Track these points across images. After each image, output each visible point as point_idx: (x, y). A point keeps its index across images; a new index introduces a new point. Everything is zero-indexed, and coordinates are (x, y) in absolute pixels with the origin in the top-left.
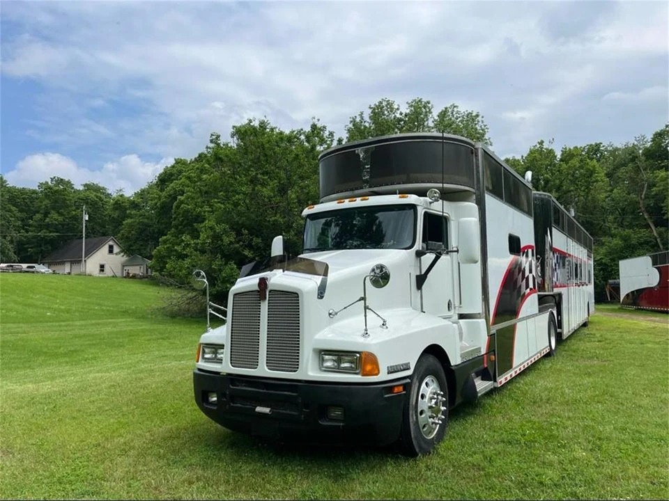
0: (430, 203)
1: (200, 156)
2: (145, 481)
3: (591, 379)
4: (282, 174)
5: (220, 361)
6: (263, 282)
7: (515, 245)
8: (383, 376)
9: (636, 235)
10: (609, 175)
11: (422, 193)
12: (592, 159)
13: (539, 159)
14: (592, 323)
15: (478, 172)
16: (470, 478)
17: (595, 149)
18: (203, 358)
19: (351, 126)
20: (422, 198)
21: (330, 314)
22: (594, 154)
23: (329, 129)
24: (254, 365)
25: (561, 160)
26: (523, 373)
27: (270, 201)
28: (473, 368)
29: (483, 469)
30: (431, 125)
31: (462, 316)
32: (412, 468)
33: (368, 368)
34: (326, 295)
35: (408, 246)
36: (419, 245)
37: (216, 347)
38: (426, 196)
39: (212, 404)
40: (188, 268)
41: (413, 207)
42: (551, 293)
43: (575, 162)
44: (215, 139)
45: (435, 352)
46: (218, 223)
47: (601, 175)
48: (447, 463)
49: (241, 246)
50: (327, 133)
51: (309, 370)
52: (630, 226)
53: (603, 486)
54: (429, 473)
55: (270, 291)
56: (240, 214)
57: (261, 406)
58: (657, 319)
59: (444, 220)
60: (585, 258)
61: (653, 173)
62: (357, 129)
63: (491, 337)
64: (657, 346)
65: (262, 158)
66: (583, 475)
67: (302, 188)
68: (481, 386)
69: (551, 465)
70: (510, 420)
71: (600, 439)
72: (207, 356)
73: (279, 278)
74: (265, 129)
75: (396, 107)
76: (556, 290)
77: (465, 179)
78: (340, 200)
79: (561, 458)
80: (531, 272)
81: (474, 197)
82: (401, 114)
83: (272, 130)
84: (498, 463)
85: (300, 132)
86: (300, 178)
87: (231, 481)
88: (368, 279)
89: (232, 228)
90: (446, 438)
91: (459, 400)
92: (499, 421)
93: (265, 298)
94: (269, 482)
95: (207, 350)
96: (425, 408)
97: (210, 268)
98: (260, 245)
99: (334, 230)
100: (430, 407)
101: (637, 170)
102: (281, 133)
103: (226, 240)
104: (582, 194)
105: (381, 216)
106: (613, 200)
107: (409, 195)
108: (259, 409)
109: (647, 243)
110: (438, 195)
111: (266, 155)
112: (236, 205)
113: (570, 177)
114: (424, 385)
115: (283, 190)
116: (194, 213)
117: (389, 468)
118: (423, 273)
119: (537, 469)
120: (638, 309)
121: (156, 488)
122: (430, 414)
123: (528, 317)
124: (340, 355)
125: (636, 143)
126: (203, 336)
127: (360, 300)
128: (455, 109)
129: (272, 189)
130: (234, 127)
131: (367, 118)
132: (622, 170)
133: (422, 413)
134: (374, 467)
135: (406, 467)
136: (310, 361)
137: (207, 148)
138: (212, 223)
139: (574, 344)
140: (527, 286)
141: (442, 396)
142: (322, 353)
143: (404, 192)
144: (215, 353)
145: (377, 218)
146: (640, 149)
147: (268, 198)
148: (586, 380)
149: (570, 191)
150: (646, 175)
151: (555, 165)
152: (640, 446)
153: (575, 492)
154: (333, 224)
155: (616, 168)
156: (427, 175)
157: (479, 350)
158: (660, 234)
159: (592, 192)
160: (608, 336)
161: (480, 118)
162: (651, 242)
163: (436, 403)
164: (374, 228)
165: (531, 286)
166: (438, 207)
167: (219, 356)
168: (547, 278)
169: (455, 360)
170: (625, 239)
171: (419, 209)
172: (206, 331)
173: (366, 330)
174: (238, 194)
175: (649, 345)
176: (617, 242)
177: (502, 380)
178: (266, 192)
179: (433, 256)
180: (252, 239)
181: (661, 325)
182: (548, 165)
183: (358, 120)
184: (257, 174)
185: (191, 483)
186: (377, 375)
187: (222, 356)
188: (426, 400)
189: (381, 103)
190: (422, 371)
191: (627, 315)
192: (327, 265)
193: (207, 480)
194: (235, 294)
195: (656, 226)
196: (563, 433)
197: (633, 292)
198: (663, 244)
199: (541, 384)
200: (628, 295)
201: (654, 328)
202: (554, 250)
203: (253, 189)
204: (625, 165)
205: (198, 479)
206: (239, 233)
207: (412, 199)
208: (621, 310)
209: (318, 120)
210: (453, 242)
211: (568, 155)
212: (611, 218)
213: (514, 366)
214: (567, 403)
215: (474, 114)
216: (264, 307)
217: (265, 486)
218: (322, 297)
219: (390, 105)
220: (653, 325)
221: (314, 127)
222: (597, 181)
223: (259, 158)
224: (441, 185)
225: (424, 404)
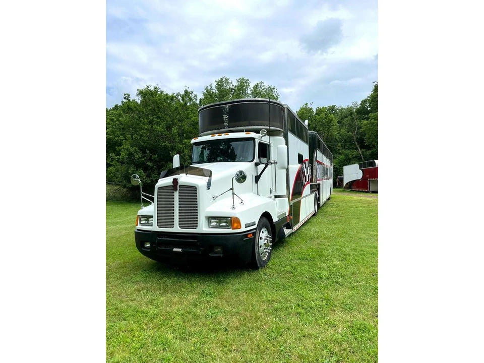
0: (262, 137)
1: (116, 106)
2: (113, 292)
3: (336, 226)
4: (169, 119)
5: (151, 225)
6: (175, 181)
7: (300, 159)
8: (243, 229)
9: (352, 153)
10: (339, 122)
11: (257, 132)
12: (331, 114)
13: (305, 112)
14: (331, 198)
15: (285, 120)
16: (286, 278)
17: (332, 108)
18: (140, 223)
19: (205, 91)
20: (258, 134)
21: (213, 198)
22: (332, 111)
23: (195, 93)
24: (172, 226)
25: (316, 114)
26: (304, 225)
27: (162, 134)
28: (283, 223)
29: (292, 273)
30: (250, 92)
31: (276, 197)
32: (257, 275)
33: (235, 225)
34: (211, 187)
35: (251, 160)
36: (256, 160)
37: (148, 217)
38: (259, 133)
39: (147, 248)
40: (114, 172)
41: (253, 139)
42: (316, 184)
43: (323, 115)
44: (127, 97)
45: (266, 216)
46: (132, 146)
47: (335, 122)
48: (274, 271)
49: (146, 160)
50: (193, 95)
51: (203, 228)
52: (348, 149)
53: (350, 278)
54: (266, 277)
55: (180, 186)
56: (144, 141)
57: (176, 248)
58: (361, 195)
59: (267, 146)
60: (329, 166)
61: (360, 121)
62: (208, 94)
63: (291, 206)
64: (364, 209)
65: (156, 109)
66: (340, 273)
67: (180, 126)
68: (287, 232)
69: (324, 269)
70: (301, 248)
71: (345, 255)
72: (142, 222)
73: (184, 179)
74: (157, 92)
75: (230, 82)
76: (318, 182)
77: (279, 124)
78: (213, 134)
79: (328, 264)
80: (307, 173)
81: (283, 134)
82: (233, 86)
83: (162, 92)
84: (299, 270)
85: (178, 94)
86: (179, 120)
87: (162, 288)
88: (234, 178)
89: (139, 149)
90: (271, 259)
91: (277, 239)
92: (295, 249)
93: (177, 190)
94: (183, 287)
95: (142, 219)
96: (262, 244)
97: (128, 172)
98: (157, 159)
99: (207, 152)
100: (265, 244)
101: (353, 120)
102: (167, 95)
103: (137, 156)
104: (326, 132)
105: (233, 144)
106: (340, 135)
107: (251, 133)
108: (175, 250)
109: (356, 157)
110: (265, 133)
111: (158, 107)
112: (141, 136)
113: (320, 123)
114: (261, 232)
115: (169, 128)
116: (114, 140)
117: (246, 276)
118: (258, 174)
119: (317, 271)
120: (352, 190)
121: (119, 295)
122: (264, 247)
123: (306, 196)
124: (220, 219)
125: (352, 106)
126: (139, 211)
127: (230, 190)
128: (262, 84)
129: (163, 127)
130: (138, 90)
131: (214, 87)
132: (345, 119)
133: (260, 247)
134: (238, 275)
135: (254, 275)
136: (204, 223)
137: (122, 102)
138: (128, 146)
139: (326, 209)
140: (306, 181)
141: (270, 238)
142: (210, 218)
143: (248, 131)
144: (148, 221)
145: (231, 145)
146: (354, 109)
147: (161, 132)
148: (334, 226)
149: (320, 131)
150: (357, 122)
151: (312, 116)
152: (364, 257)
153: (338, 281)
154: (207, 149)
155: (343, 118)
156: (260, 122)
157: (285, 213)
158: (363, 153)
159: (331, 131)
160: (340, 204)
161: (275, 90)
162: (358, 156)
163: (267, 242)
164: (230, 151)
165: (307, 180)
166: (266, 139)
167: (150, 222)
168: (314, 176)
169: (275, 219)
170: (346, 155)
171: (256, 140)
172: (141, 208)
173: (234, 205)
174: (143, 130)
175: (360, 208)
176: (342, 157)
177: (295, 228)
178: (159, 128)
179: (264, 166)
180: (152, 156)
181: (364, 198)
182: (309, 116)
183: (209, 88)
184: (153, 118)
185: (139, 291)
186: (240, 228)
187: (152, 222)
188: (263, 240)
189: (222, 79)
190: (261, 226)
191: (347, 194)
192: (211, 171)
193: (148, 290)
194: (159, 188)
195: (361, 149)
196: (327, 253)
197: (349, 182)
198: (364, 158)
199: (313, 229)
200: (347, 184)
201: (361, 200)
202: (318, 162)
203: (152, 127)
204: (346, 117)
205: (143, 289)
206: (144, 152)
207: (253, 135)
208: (344, 191)
209: (188, 88)
210: (273, 157)
211: (319, 111)
212: (339, 144)
213: (300, 221)
214: (327, 238)
215: (272, 88)
216: (177, 195)
217: (181, 290)
218: (209, 189)
219: (227, 80)
220: (359, 198)
221: (186, 92)
222: (333, 125)
223: (154, 109)
224: (268, 127)
225: (262, 242)
